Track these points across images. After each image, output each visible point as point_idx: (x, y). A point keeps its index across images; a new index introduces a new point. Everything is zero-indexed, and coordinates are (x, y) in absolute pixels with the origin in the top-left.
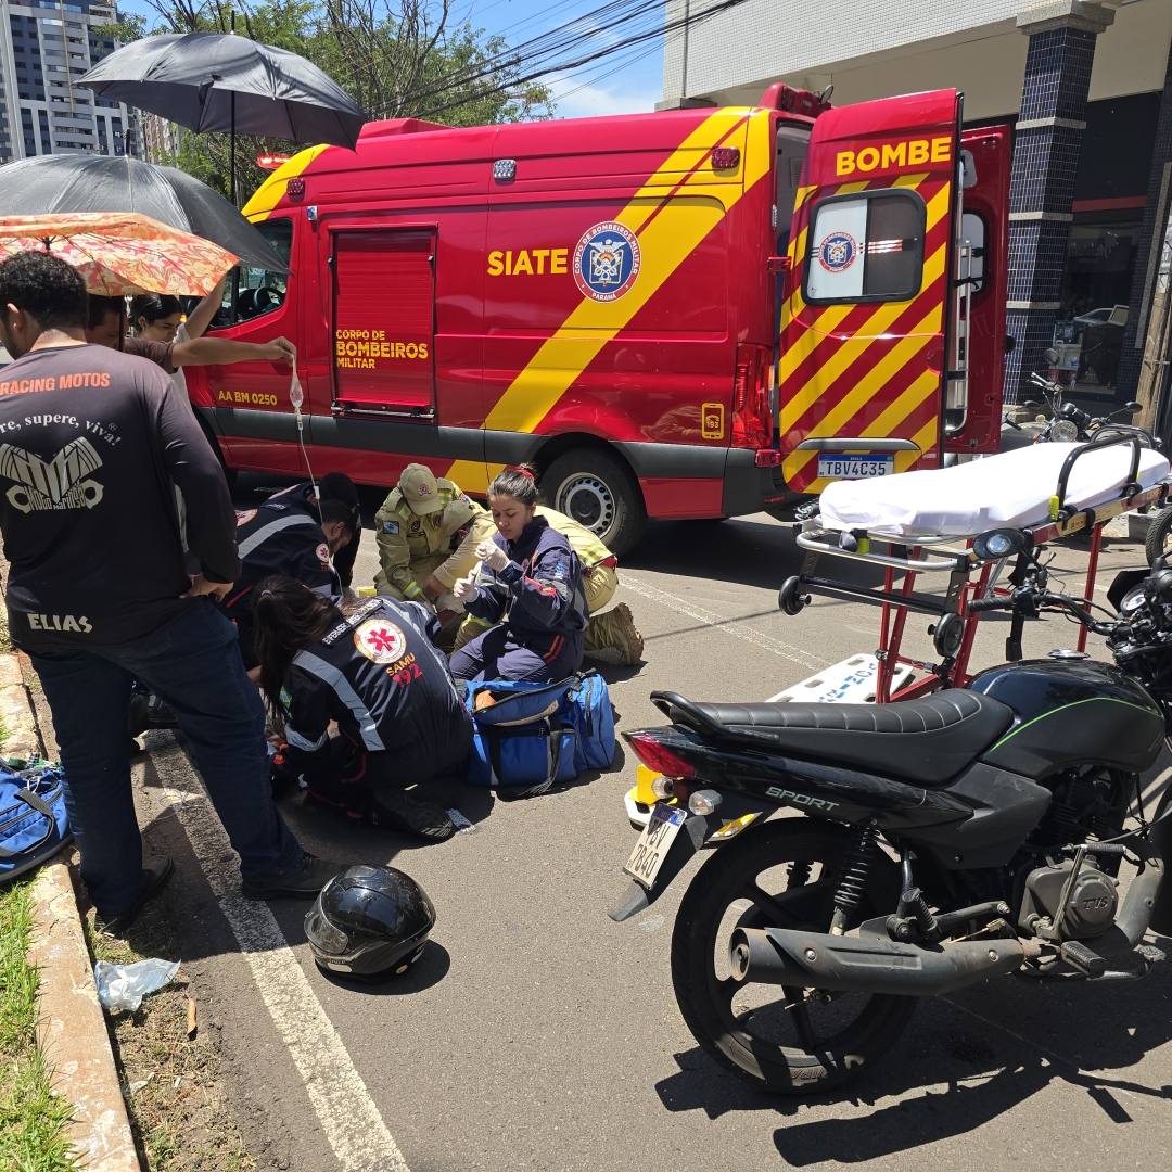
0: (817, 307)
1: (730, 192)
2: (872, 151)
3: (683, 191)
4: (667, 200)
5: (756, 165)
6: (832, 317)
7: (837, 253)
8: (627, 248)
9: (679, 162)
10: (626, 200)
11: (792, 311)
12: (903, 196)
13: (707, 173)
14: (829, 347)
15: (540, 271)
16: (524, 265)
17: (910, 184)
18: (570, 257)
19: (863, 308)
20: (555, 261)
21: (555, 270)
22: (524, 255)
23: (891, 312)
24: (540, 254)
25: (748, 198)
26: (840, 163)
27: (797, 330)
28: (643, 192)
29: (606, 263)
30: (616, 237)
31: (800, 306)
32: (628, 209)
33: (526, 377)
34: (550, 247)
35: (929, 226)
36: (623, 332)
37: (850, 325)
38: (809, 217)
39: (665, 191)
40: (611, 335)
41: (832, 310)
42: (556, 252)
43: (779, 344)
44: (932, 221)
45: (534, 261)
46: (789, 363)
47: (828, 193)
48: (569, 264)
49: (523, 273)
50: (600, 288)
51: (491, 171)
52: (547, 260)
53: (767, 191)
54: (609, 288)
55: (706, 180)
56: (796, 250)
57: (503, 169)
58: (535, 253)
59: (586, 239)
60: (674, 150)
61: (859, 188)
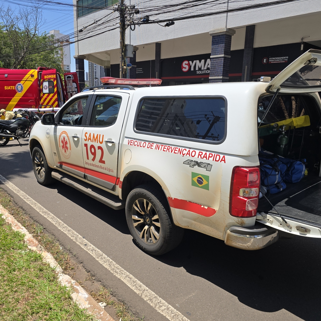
0: (44, 94)
1: (33, 80)
2: (48, 76)
3: (28, 79)
4: (26, 80)
5: (36, 77)
6: (46, 95)
7: (46, 88)
8: (22, 86)
9: (27, 76)
10: (21, 80)
11: (42, 95)
12: (52, 81)
13: (30, 77)
14: (46, 99)
15: (11, 89)
16: (9, 88)
17: (52, 80)
18: (15, 87)
19: (49, 94)
20: (13, 88)
21: (13, 89)
22: (9, 87)
23: (52, 95)
24: (11, 87)
25: (35, 80)
26: (45, 77)
27: (42, 97)
28: (23, 79)
29: (19, 88)
30: (20, 85)
31: (42, 94)
32: (22, 81)
33: (10, 103)
34: (13, 86)
35: (55, 85)
36: (22, 97)
37: (48, 96)
38: (42, 83)
39: (26, 79)
40: (21, 97)
41: (46, 94)
42: (13, 87)
43: (40, 98)
44: (55, 84)
45: (11, 88)
46: (42, 101)
47: (44, 81)
48: (15, 88)
49: (9, 89)
50: (19, 91)
51: (4, 76)
52: (12, 88)
53: (37, 80)
54: (20, 91)
55: (30, 78)
56: (41, 87)
57: (6, 75)
58: (11, 86)
59: (17, 85)
60: (26, 74)
61: (47, 80)
